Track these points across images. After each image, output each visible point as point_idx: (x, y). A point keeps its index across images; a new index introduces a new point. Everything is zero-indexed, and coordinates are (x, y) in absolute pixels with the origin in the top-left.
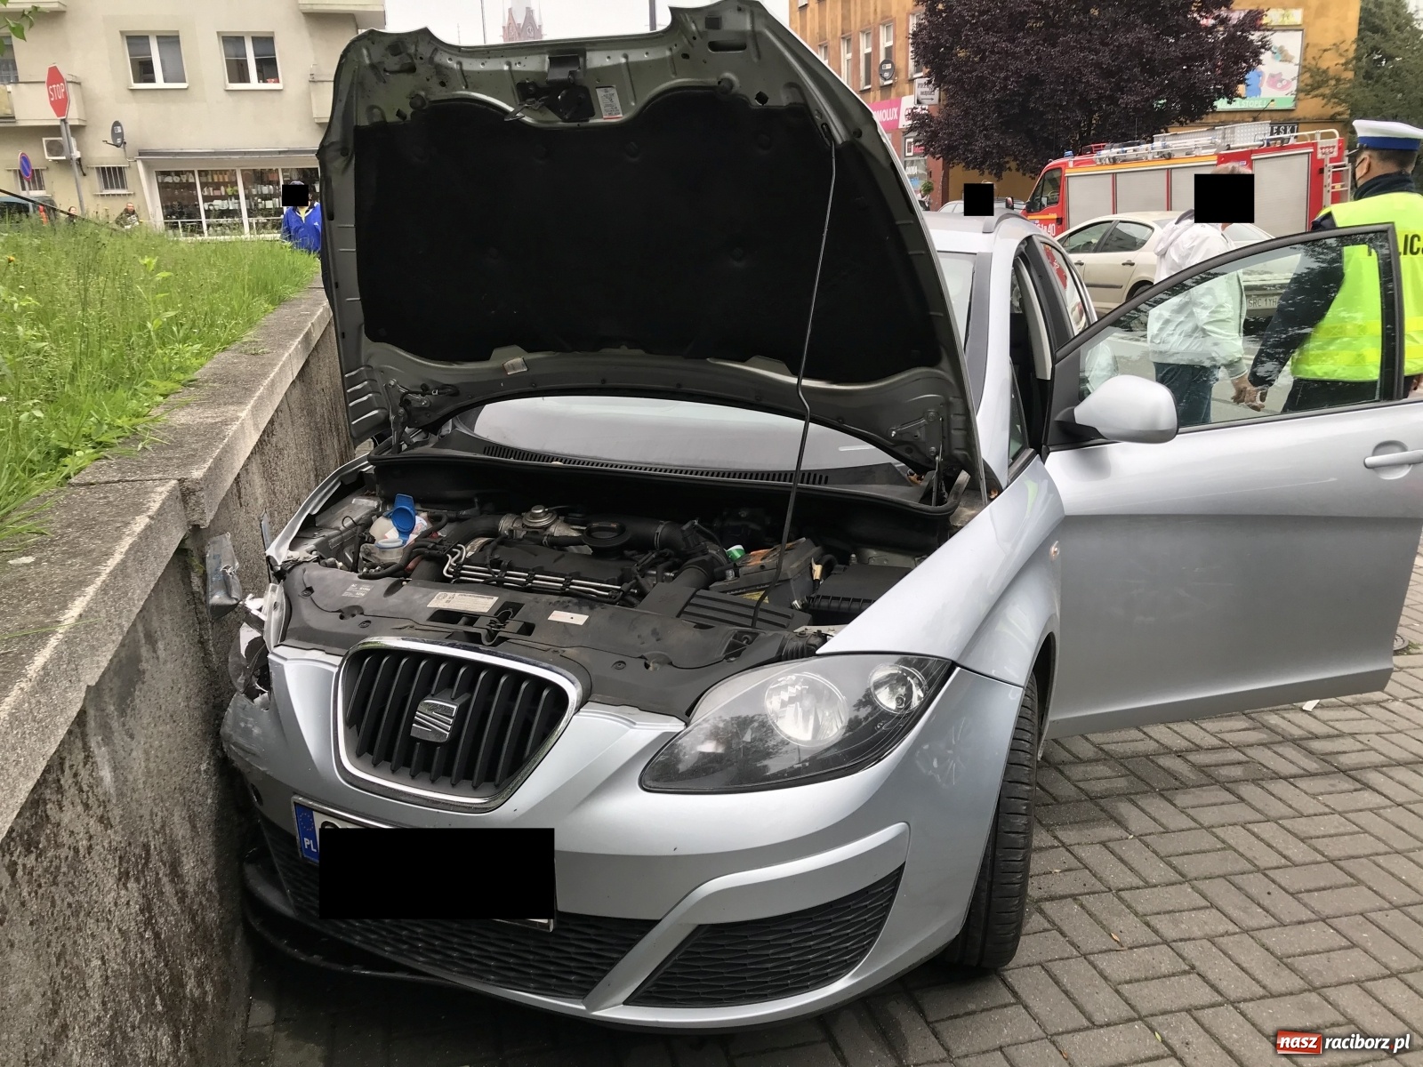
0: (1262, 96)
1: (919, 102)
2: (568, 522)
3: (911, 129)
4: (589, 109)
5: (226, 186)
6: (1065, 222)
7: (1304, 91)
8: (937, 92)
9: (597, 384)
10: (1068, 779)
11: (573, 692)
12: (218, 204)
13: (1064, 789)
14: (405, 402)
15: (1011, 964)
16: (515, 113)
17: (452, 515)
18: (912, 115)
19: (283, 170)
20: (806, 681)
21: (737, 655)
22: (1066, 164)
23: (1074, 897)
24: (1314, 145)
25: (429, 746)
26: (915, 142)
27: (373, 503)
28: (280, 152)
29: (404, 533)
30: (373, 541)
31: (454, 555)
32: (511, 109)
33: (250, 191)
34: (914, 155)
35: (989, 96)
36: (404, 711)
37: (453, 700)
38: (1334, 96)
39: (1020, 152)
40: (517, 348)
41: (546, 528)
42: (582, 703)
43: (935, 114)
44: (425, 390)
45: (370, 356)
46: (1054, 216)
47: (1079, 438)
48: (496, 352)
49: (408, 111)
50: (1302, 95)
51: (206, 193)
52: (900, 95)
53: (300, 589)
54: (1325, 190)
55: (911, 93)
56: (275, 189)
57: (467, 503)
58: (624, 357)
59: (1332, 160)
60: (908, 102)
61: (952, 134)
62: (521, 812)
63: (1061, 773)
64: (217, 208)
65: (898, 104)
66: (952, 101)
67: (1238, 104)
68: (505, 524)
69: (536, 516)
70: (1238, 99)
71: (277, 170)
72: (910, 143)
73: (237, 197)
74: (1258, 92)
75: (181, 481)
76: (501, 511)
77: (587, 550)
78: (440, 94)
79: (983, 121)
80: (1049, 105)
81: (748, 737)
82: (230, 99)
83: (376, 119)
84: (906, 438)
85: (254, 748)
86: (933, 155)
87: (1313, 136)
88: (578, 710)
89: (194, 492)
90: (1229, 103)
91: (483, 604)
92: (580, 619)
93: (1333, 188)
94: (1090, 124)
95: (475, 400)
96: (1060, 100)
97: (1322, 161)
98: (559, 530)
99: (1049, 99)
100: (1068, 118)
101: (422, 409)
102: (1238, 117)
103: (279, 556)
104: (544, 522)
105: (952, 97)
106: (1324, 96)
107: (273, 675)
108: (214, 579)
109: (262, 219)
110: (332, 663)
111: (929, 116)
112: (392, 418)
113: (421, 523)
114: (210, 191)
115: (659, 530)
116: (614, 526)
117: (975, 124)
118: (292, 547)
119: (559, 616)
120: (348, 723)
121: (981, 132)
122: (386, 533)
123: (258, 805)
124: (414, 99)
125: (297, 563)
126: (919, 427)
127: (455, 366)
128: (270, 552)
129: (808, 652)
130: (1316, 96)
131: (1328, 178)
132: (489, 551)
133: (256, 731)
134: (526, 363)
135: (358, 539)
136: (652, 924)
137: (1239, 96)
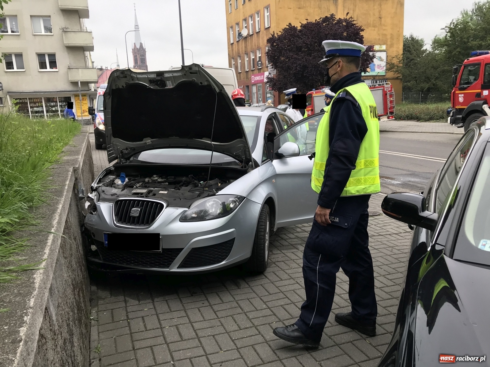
0: (376, 71)
1: (270, 74)
2: (162, 178)
3: (268, 82)
4: (165, 85)
5: (38, 103)
6: (313, 110)
7: (388, 70)
8: (275, 70)
9: (169, 146)
10: (287, 242)
11: (165, 205)
12: (35, 109)
13: (285, 243)
14: (122, 152)
15: (266, 272)
16: (149, 86)
17: (134, 179)
18: (268, 78)
19: (59, 98)
20: (214, 201)
21: (199, 196)
22: (313, 93)
23: (283, 261)
24: (384, 87)
25: (134, 217)
26: (269, 86)
27: (114, 177)
28: (57, 92)
29: (123, 182)
30: (115, 184)
31: (135, 185)
32: (148, 85)
33: (47, 105)
34: (269, 90)
35: (292, 72)
36: (128, 211)
37: (139, 208)
38: (396, 71)
39: (302, 89)
40: (149, 138)
41: (157, 180)
42: (167, 207)
43: (275, 77)
44: (127, 149)
45: (113, 142)
46: (310, 109)
47: (280, 157)
48: (144, 139)
49: (125, 86)
50: (387, 71)
51: (31, 105)
52: (264, 72)
53: (101, 191)
54: (388, 100)
55: (267, 71)
56: (56, 104)
57: (137, 176)
58: (175, 139)
59: (389, 91)
60: (266, 74)
61: (280, 84)
62: (154, 228)
63: (286, 241)
64: (35, 110)
65: (263, 74)
66: (280, 73)
67: (367, 74)
68: (147, 180)
69: (154, 177)
70: (367, 73)
71: (56, 97)
72: (268, 87)
73: (42, 107)
74: (374, 70)
75: (74, 168)
76: (146, 177)
77: (167, 183)
78: (132, 82)
79: (290, 79)
80: (310, 74)
81: (202, 214)
82: (40, 74)
83: (117, 87)
84: (237, 154)
85: (93, 224)
86: (275, 90)
87: (383, 84)
88: (166, 208)
89: (76, 170)
90: (365, 74)
91: (144, 191)
92: (166, 192)
93: (390, 99)
94: (323, 80)
95: (139, 151)
96: (313, 73)
97: (386, 91)
98: (160, 180)
99: (310, 72)
100: (316, 78)
101: (126, 154)
102: (369, 78)
103: (95, 186)
104: (156, 178)
105: (280, 72)
106: (393, 71)
107: (98, 208)
108: (80, 191)
109: (51, 114)
110: (111, 204)
111: (273, 78)
112: (118, 156)
113: (127, 180)
114: (33, 105)
115: (184, 178)
116: (173, 177)
117: (287, 80)
118: (97, 184)
119: (161, 192)
120: (115, 215)
121: (289, 83)
122: (119, 182)
123: (94, 238)
124: (126, 83)
125: (99, 186)
126: (240, 152)
127: (134, 143)
128: (92, 185)
129: (214, 195)
130: (391, 71)
131: (388, 97)
132: (144, 184)
133: (94, 220)
134: (151, 141)
135: (111, 184)
136: (183, 249)
137: (367, 71)
